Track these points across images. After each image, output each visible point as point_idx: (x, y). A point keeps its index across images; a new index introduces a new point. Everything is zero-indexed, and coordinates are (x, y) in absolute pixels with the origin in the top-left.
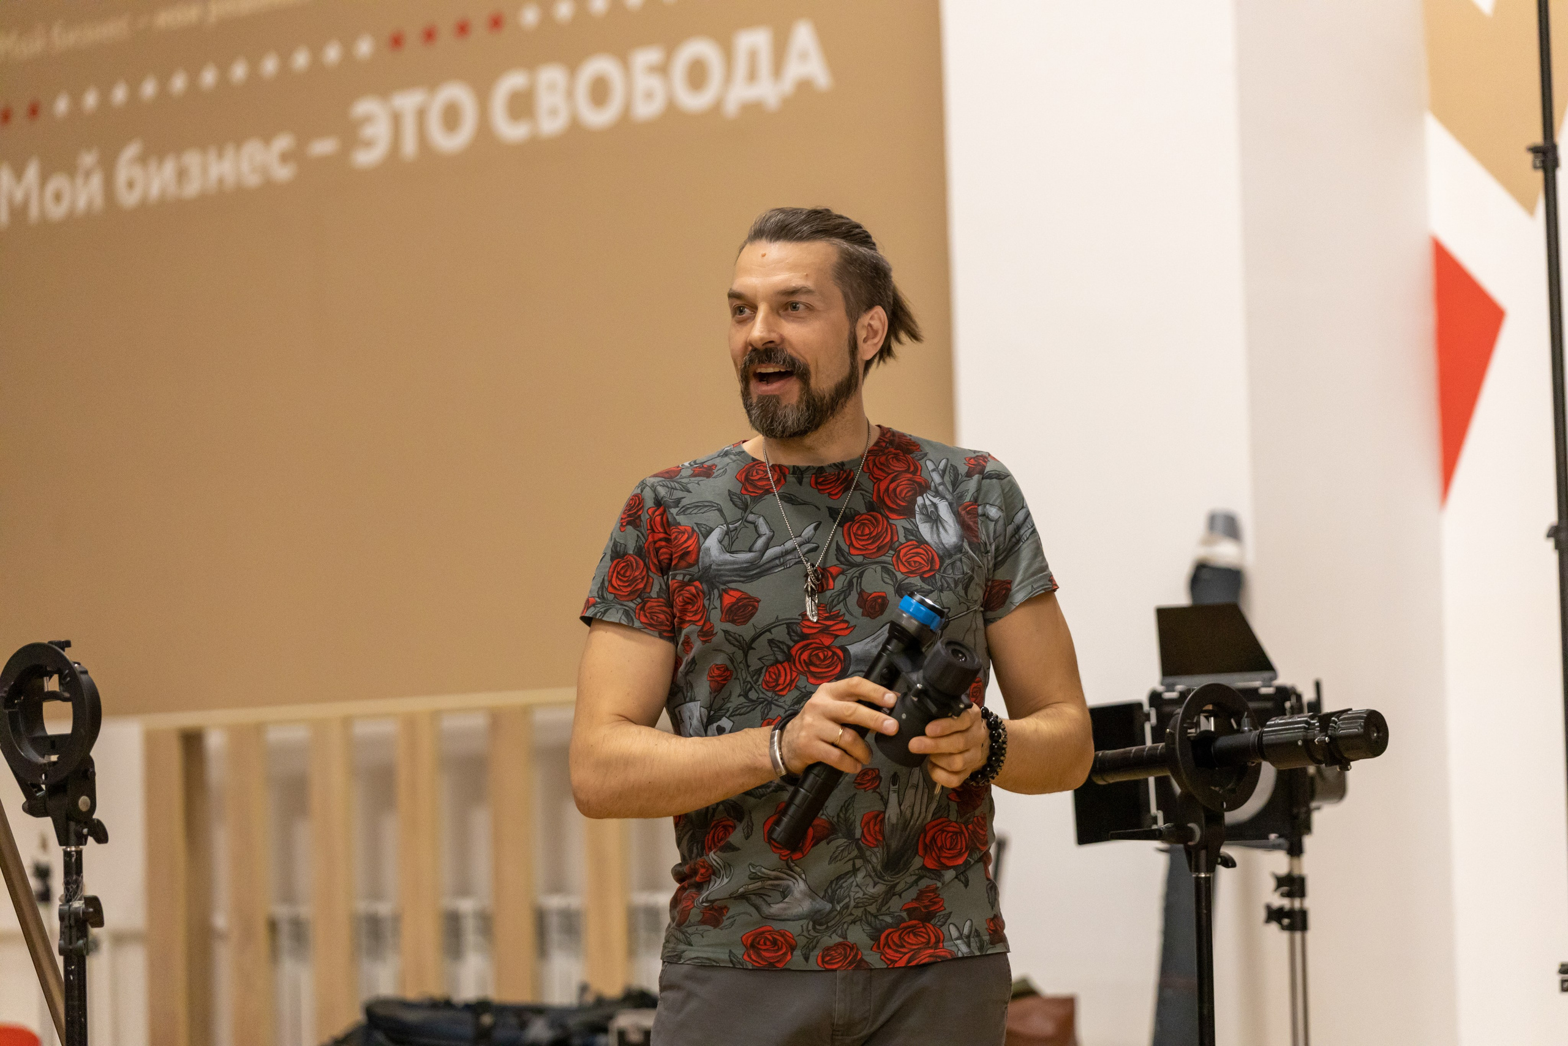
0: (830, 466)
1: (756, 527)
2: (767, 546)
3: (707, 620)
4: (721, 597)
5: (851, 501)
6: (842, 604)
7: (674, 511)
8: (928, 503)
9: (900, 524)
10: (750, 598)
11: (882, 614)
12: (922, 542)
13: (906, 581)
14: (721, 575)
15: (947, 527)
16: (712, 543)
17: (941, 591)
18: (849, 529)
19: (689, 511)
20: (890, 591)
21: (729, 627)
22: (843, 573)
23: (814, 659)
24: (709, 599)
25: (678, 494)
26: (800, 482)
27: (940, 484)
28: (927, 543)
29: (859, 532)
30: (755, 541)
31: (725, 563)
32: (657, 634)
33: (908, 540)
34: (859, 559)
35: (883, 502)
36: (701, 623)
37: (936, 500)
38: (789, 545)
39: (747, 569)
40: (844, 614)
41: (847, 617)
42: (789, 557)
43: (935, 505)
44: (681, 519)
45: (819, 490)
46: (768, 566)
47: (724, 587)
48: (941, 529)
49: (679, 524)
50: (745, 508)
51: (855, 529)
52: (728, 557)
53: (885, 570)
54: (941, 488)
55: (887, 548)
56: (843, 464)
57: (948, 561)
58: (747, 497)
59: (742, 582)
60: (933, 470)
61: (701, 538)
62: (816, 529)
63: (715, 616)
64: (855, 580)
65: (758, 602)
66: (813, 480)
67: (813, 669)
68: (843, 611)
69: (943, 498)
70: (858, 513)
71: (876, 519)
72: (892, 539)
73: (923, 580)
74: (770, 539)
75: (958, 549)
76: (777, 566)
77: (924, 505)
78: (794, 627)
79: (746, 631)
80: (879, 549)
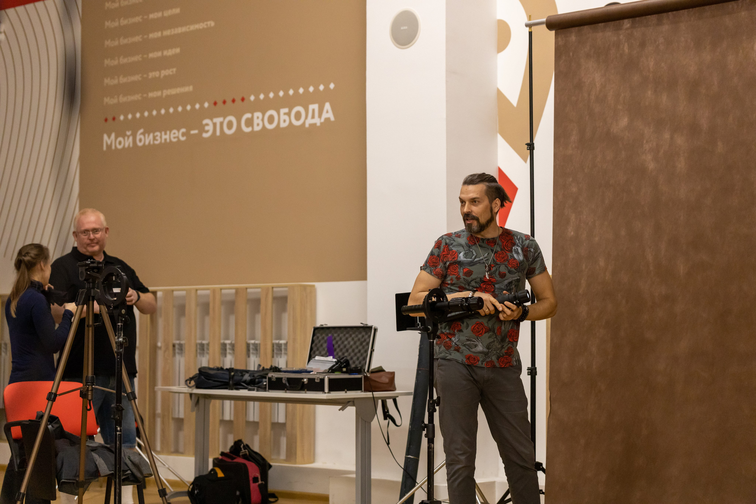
0: (491, 238)
1: (472, 253)
2: (475, 258)
3: (459, 275)
4: (463, 269)
5: (497, 248)
6: (494, 274)
7: (451, 246)
8: (516, 248)
9: (509, 254)
10: (471, 271)
11: (504, 278)
12: (515, 259)
13: (511, 269)
14: (464, 264)
15: (521, 255)
16: (461, 255)
17: (519, 272)
18: (496, 255)
19: (455, 247)
20: (507, 272)
21: (465, 277)
22: (495, 266)
23: (487, 287)
24: (460, 270)
25: (452, 242)
26: (483, 242)
27: (519, 243)
28: (516, 259)
29: (499, 256)
30: (472, 256)
31: (465, 261)
32: (437, 277)
33: (511, 258)
34: (499, 263)
35: (504, 248)
36: (457, 275)
37: (517, 247)
38: (481, 258)
39: (470, 263)
40: (495, 277)
41: (495, 278)
42: (481, 261)
43: (517, 249)
44: (453, 249)
45: (488, 245)
46: (475, 263)
47: (464, 267)
48: (519, 256)
49: (453, 250)
50: (469, 247)
51: (498, 255)
52: (465, 259)
53: (506, 266)
54: (519, 244)
55: (506, 260)
56: (494, 238)
57: (521, 264)
58: (470, 245)
59: (469, 266)
60: (516, 239)
61: (458, 254)
62: (488, 254)
63: (461, 274)
64: (498, 268)
65: (473, 272)
66: (487, 242)
67: (486, 289)
68: (494, 276)
69: (519, 247)
70: (498, 251)
71: (503, 253)
72: (507, 258)
73: (515, 269)
74: (476, 256)
75: (523, 261)
76: (478, 263)
77: (515, 249)
78: (482, 279)
79: (469, 279)
80: (504, 261)
